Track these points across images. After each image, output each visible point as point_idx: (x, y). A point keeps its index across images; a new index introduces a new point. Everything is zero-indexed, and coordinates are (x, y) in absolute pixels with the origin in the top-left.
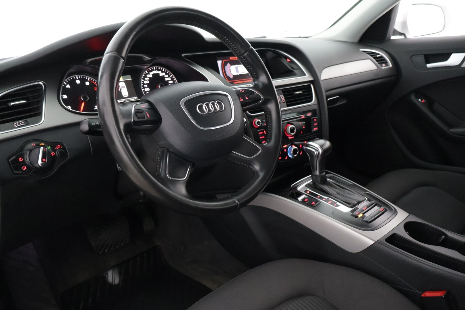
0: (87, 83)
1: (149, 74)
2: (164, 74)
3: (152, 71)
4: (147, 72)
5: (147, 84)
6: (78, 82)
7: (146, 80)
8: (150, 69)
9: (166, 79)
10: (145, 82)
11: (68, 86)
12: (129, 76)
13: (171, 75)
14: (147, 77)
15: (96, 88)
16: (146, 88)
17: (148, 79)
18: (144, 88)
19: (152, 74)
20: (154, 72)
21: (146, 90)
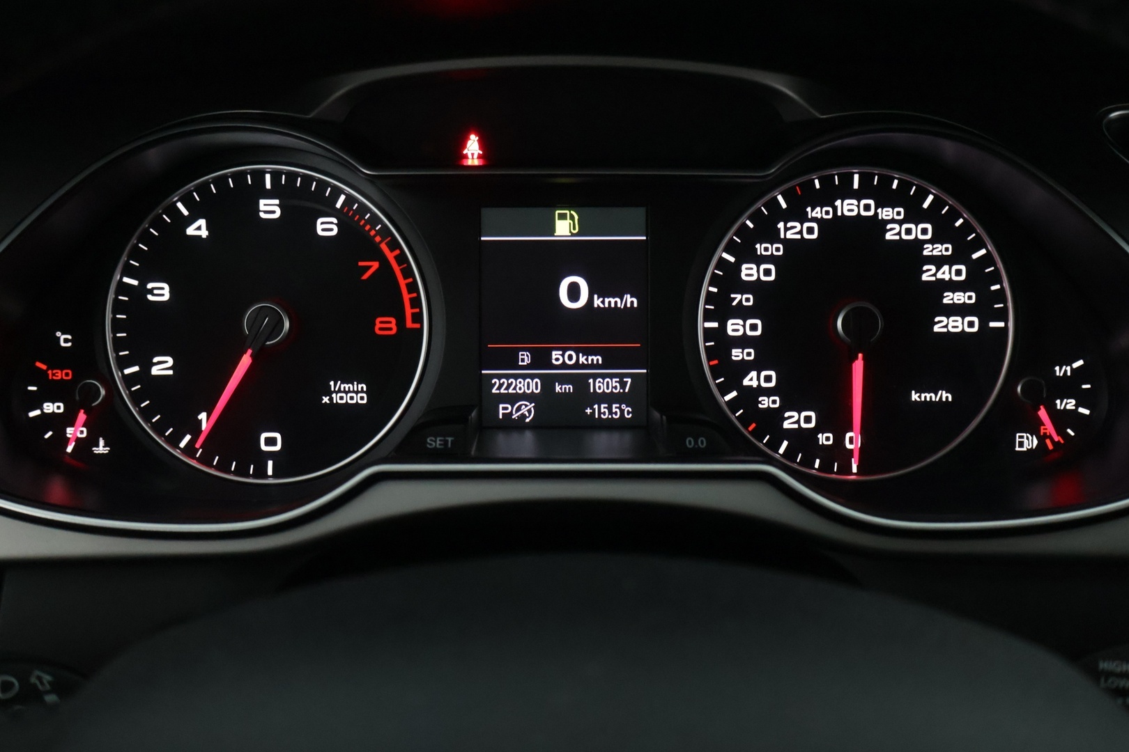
0: (326, 227)
1: (803, 218)
2: (920, 231)
3: (827, 197)
4: (783, 204)
5: (755, 287)
6: (269, 208)
7: (759, 260)
8: (818, 185)
9: (929, 274)
10: (749, 272)
11: (199, 229)
12: (638, 214)
13: (978, 244)
14: (773, 237)
15: (375, 265)
16: (743, 313)
17: (776, 249)
18: (723, 311)
19: (820, 221)
20: (848, 207)
21: (734, 327)
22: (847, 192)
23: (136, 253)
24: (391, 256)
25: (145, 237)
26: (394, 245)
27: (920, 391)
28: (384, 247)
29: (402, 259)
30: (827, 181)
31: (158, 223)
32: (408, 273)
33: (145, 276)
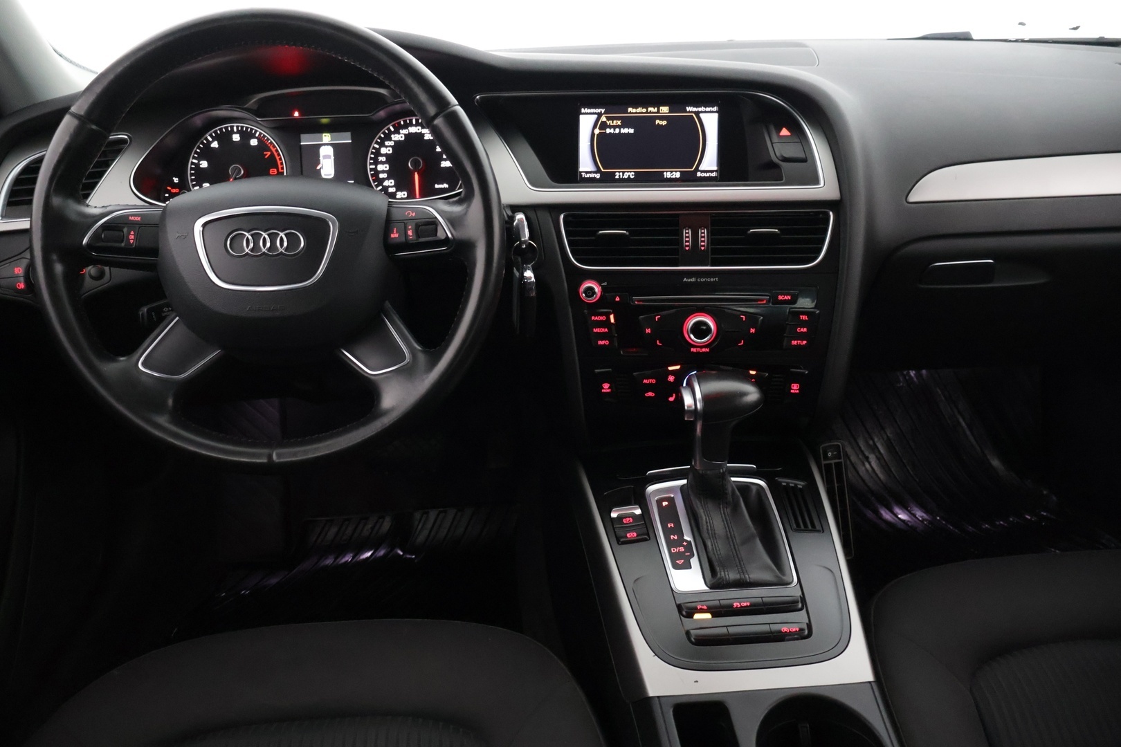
0: (254, 142)
1: (399, 133)
3: (406, 126)
4: (392, 129)
5: (386, 155)
6: (236, 138)
7: (387, 147)
8: (402, 123)
10: (383, 151)
11: (215, 145)
12: (348, 134)
14: (390, 139)
15: (269, 153)
16: (382, 163)
17: (392, 143)
18: (376, 162)
19: (405, 135)
20: (413, 130)
21: (380, 167)
22: (411, 124)
23: (196, 153)
24: (273, 150)
25: (199, 148)
26: (274, 147)
27: (438, 184)
28: (271, 147)
29: (277, 151)
30: (405, 121)
31: (202, 143)
32: (279, 155)
33: (199, 159)
